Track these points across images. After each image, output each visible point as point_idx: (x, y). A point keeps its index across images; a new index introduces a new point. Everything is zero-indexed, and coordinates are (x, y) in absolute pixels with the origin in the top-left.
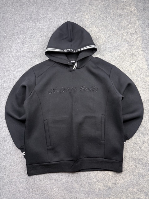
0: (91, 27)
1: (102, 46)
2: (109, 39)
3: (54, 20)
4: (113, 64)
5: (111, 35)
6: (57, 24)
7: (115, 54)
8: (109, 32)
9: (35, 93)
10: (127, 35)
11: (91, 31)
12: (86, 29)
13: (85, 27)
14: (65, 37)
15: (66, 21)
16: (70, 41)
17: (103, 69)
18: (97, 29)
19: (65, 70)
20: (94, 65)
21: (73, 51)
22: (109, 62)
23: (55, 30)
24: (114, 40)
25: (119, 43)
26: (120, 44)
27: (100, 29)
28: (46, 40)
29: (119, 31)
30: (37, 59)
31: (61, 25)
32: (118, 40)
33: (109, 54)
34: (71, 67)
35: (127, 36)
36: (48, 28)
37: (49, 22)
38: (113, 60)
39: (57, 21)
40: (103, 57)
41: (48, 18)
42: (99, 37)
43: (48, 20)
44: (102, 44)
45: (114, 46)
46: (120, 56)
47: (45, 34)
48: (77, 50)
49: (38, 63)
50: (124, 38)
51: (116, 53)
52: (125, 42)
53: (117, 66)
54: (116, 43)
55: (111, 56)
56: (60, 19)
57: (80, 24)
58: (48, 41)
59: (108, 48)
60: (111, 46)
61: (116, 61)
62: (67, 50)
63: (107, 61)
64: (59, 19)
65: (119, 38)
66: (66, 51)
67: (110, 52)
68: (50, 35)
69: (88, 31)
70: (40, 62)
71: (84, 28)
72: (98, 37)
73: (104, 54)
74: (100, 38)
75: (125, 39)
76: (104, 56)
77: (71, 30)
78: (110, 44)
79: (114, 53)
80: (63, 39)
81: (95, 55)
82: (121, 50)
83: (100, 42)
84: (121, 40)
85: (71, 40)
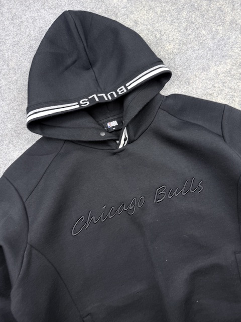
0: (132, 13)
1: (178, 58)
2: (189, 32)
3: (24, 18)
4: (220, 100)
5: (193, 20)
6: (37, 29)
7: (217, 71)
8: (184, 14)
9: (34, 251)
10: (233, 10)
11: (136, 22)
12: (120, 20)
13: (116, 15)
14: (69, 61)
15: (59, 12)
16: (88, 69)
17: (200, 123)
18: (151, 14)
19: (98, 154)
20: (174, 121)
21: (107, 97)
22: (209, 98)
23: (36, 46)
24: (204, 32)
25: (219, 37)
26: (222, 39)
27: (158, 10)
28: (19, 82)
29: (209, 5)
30: (11, 146)
31: (48, 28)
32: (214, 29)
33: (203, 75)
34: (113, 144)
35: (235, 12)
36: (14, 46)
37: (12, 29)
38: (216, 89)
39: (34, 19)
40: (190, 88)
41: (7, 16)
42: (162, 35)
43: (7, 23)
44: (175, 51)
45: (210, 50)
46: (233, 72)
47: (12, 64)
48: (117, 93)
49: (16, 154)
50: (228, 19)
51: (221, 67)
52: (234, 32)
53: (232, 105)
54: (213, 39)
55: (210, 79)
56: (42, 11)
57: (100, 10)
58: (26, 83)
59: (196, 58)
60: (201, 52)
61: (227, 90)
62: (89, 100)
63: (204, 98)
64: (37, 10)
65: (215, 23)
66: (85, 103)
67: (203, 69)
68: (27, 65)
69: (128, 23)
70: (23, 151)
71: (113, 18)
72: (158, 36)
73: (188, 79)
74: (164, 37)
75: (232, 22)
76: (189, 83)
77: (83, 37)
78: (197, 48)
79: (215, 68)
80: (67, 68)
81: (168, 90)
82: (231, 56)
83: (169, 47)
84: (221, 28)
85: (90, 65)
